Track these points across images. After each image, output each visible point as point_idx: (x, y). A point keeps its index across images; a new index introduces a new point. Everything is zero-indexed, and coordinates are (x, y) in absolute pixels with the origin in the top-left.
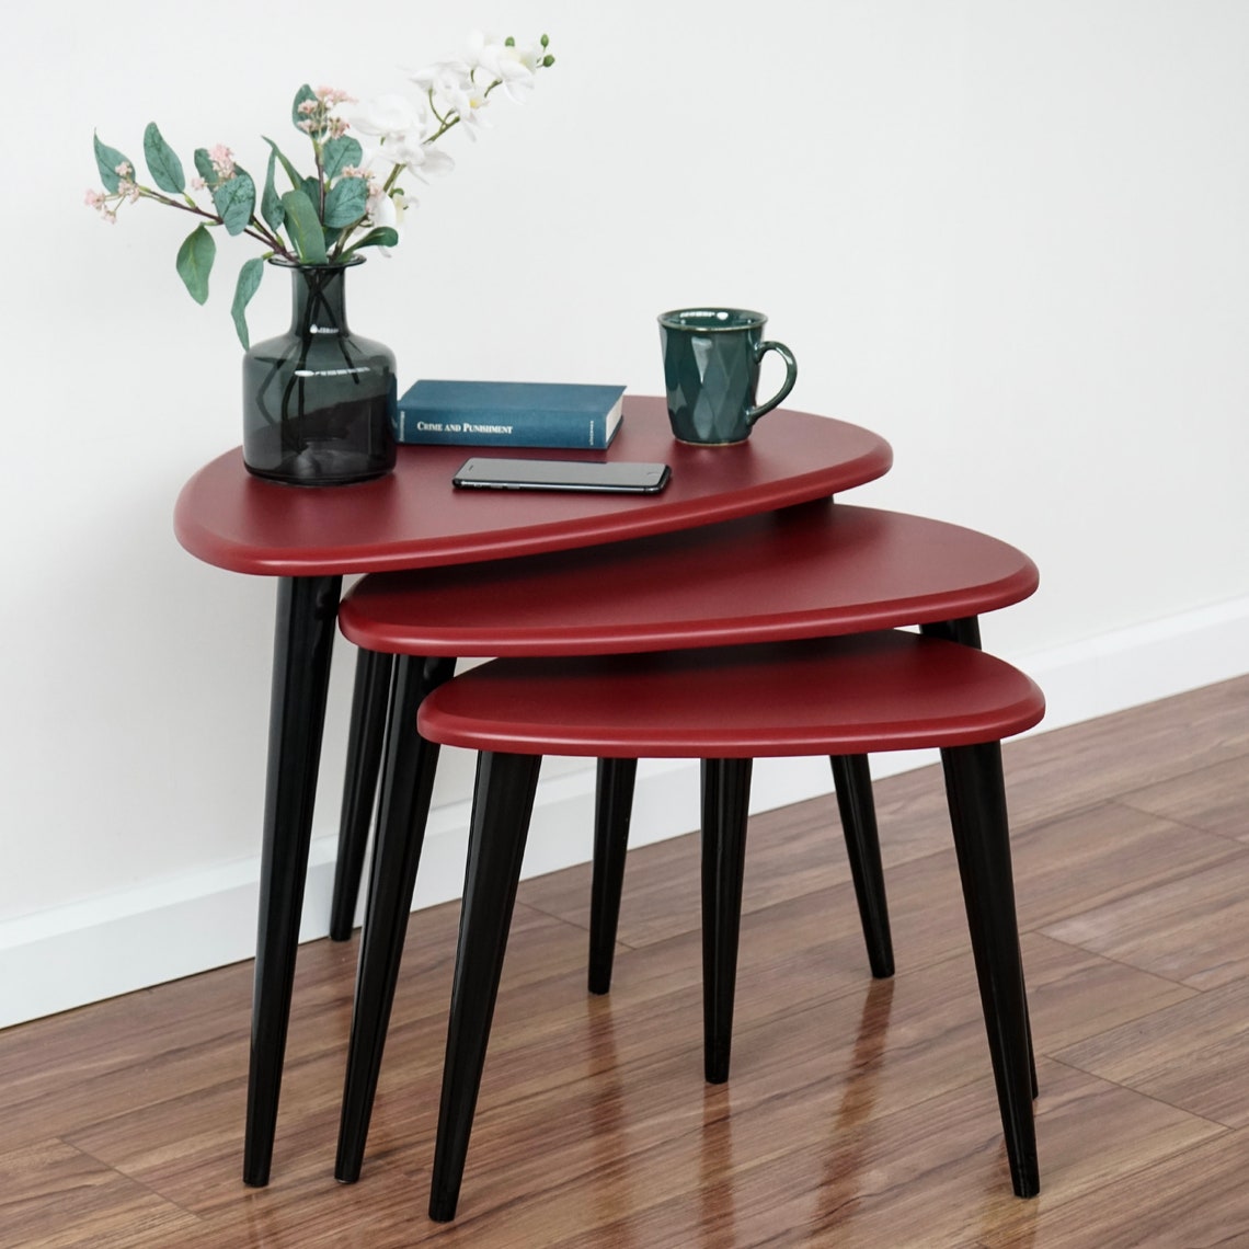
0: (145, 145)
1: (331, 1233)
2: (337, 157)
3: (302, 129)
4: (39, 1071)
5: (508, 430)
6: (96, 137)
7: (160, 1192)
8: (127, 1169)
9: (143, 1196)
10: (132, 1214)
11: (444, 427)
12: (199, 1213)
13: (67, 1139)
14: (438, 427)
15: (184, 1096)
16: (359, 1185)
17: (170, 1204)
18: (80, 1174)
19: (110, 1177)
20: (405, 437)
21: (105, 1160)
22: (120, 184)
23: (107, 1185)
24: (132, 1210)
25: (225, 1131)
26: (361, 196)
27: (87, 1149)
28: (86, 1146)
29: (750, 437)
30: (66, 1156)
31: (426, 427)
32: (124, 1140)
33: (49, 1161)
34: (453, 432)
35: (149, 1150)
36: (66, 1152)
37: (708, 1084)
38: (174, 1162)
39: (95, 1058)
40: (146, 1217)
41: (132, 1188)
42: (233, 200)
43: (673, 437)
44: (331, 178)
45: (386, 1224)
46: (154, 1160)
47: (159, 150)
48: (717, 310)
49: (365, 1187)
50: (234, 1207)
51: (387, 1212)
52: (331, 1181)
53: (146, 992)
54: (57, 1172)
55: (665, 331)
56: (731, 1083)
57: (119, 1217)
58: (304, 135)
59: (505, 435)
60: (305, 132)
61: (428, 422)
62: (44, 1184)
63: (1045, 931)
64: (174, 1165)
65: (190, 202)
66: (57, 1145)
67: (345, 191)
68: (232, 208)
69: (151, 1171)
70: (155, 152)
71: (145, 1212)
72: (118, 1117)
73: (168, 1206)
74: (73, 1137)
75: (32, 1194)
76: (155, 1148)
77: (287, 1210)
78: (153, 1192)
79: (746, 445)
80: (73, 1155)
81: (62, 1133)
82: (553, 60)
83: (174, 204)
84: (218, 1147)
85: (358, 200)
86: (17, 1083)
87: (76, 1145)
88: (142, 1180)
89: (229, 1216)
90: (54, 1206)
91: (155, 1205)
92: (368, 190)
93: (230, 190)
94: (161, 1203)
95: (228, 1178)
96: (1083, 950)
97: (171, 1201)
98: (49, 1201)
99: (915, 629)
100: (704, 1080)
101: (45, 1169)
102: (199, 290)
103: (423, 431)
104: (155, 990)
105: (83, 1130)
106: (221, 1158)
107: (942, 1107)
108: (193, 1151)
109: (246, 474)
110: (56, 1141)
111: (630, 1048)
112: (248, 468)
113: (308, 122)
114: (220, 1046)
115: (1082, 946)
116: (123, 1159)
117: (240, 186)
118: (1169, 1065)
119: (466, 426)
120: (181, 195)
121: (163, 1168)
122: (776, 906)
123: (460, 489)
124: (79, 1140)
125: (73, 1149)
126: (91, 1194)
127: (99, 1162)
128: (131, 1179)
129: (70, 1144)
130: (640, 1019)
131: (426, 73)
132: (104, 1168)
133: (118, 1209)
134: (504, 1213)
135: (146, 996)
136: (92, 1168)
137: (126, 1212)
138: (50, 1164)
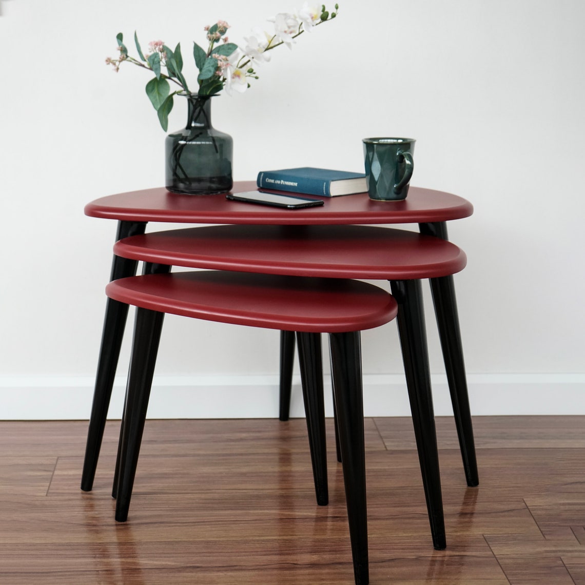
5: (296, 184)
7: (52, 483)
8: (58, 473)
11: (275, 181)
14: (272, 181)
20: (262, 185)
21: (58, 468)
29: (406, 199)
31: (269, 181)
32: (75, 463)
34: (277, 184)
35: (77, 469)
48: (398, 139)
55: (365, 145)
59: (295, 186)
61: (270, 178)
67: (206, 63)
68: (154, 66)
69: (64, 475)
76: (79, 469)
79: (405, 202)
88: (55, 477)
92: (218, 64)
93: (152, 58)
103: (268, 183)
116: (63, 469)
117: (156, 57)
119: (282, 181)
120: (146, 62)
121: (69, 476)
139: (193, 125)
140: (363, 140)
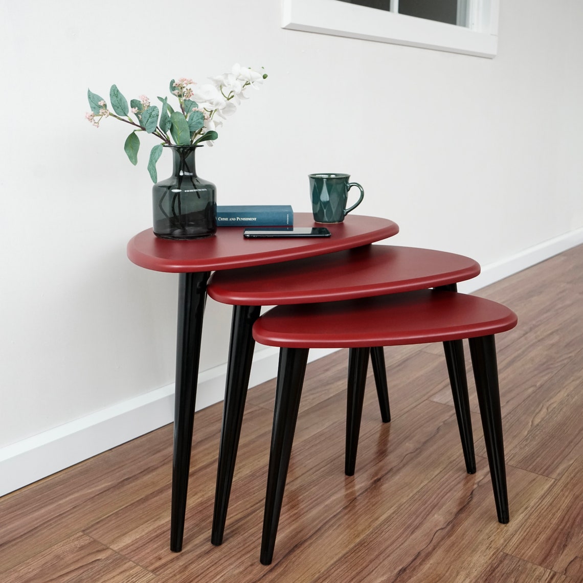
0: (110, 95)
1: (218, 577)
2: (189, 107)
3: (174, 94)
4: (70, 495)
5: (255, 219)
6: (89, 91)
7: (133, 560)
8: (115, 547)
9: (125, 563)
10: (122, 575)
11: (229, 219)
12: (153, 571)
13: (86, 532)
14: (226, 219)
15: (134, 503)
16: (223, 546)
17: (139, 567)
18: (93, 553)
19: (108, 553)
21: (105, 542)
22: (100, 111)
23: (107, 558)
24: (121, 573)
25: (156, 520)
26: (202, 118)
27: (96, 537)
28: (95, 535)
30: (87, 542)
31: (222, 219)
32: (111, 530)
33: (78, 546)
34: (233, 221)
35: (124, 535)
36: (85, 540)
37: (347, 476)
38: (136, 541)
39: (93, 486)
40: (128, 577)
41: (119, 560)
42: (150, 116)
43: (314, 221)
44: (187, 114)
45: (241, 569)
46: (127, 540)
47: (117, 97)
48: (331, 174)
49: (225, 547)
50: (169, 566)
51: (240, 561)
52: (209, 545)
53: (110, 451)
54: (83, 553)
56: (356, 475)
57: (116, 578)
58: (175, 97)
59: (254, 221)
60: (176, 95)
61: (222, 217)
62: (77, 561)
63: (431, 399)
64: (137, 542)
65: (130, 119)
66: (82, 536)
67: (195, 116)
68: (150, 120)
69: (127, 547)
70: (115, 98)
71: (128, 574)
72: (108, 517)
73: (138, 569)
74: (88, 531)
75: (72, 568)
76: (126, 533)
77: (194, 565)
78: (130, 560)
80: (90, 542)
81: (83, 529)
82: (267, 76)
83: (123, 120)
84: (155, 530)
85: (200, 120)
86: (61, 502)
87: (90, 535)
88: (123, 553)
89: (168, 572)
90: (84, 574)
91: (132, 568)
92: (204, 117)
93: (149, 112)
94: (135, 567)
95: (163, 548)
96: (448, 406)
97: (139, 565)
98: (81, 571)
99: (432, 288)
100: (344, 474)
101: (78, 551)
102: (133, 158)
103: (222, 221)
104: (113, 450)
105: (93, 526)
106: (157, 536)
107: (443, 480)
108: (143, 534)
109: (155, 236)
110: (81, 534)
111: (309, 461)
112: (155, 234)
113: (177, 91)
114: (145, 475)
115: (447, 404)
116: (113, 542)
117: (153, 110)
118: (512, 452)
119: (238, 218)
120: (126, 117)
121: (132, 545)
122: (334, 396)
123: (246, 238)
124: (91, 532)
125: (89, 538)
126: (100, 565)
127: (102, 544)
128: (118, 553)
129: (87, 535)
130: (307, 448)
131: (220, 77)
132: (105, 547)
133: (114, 574)
134: (292, 556)
135: (110, 454)
136: (99, 548)
137: (118, 575)
138: (80, 548)
139: (181, 174)
140: (309, 176)
